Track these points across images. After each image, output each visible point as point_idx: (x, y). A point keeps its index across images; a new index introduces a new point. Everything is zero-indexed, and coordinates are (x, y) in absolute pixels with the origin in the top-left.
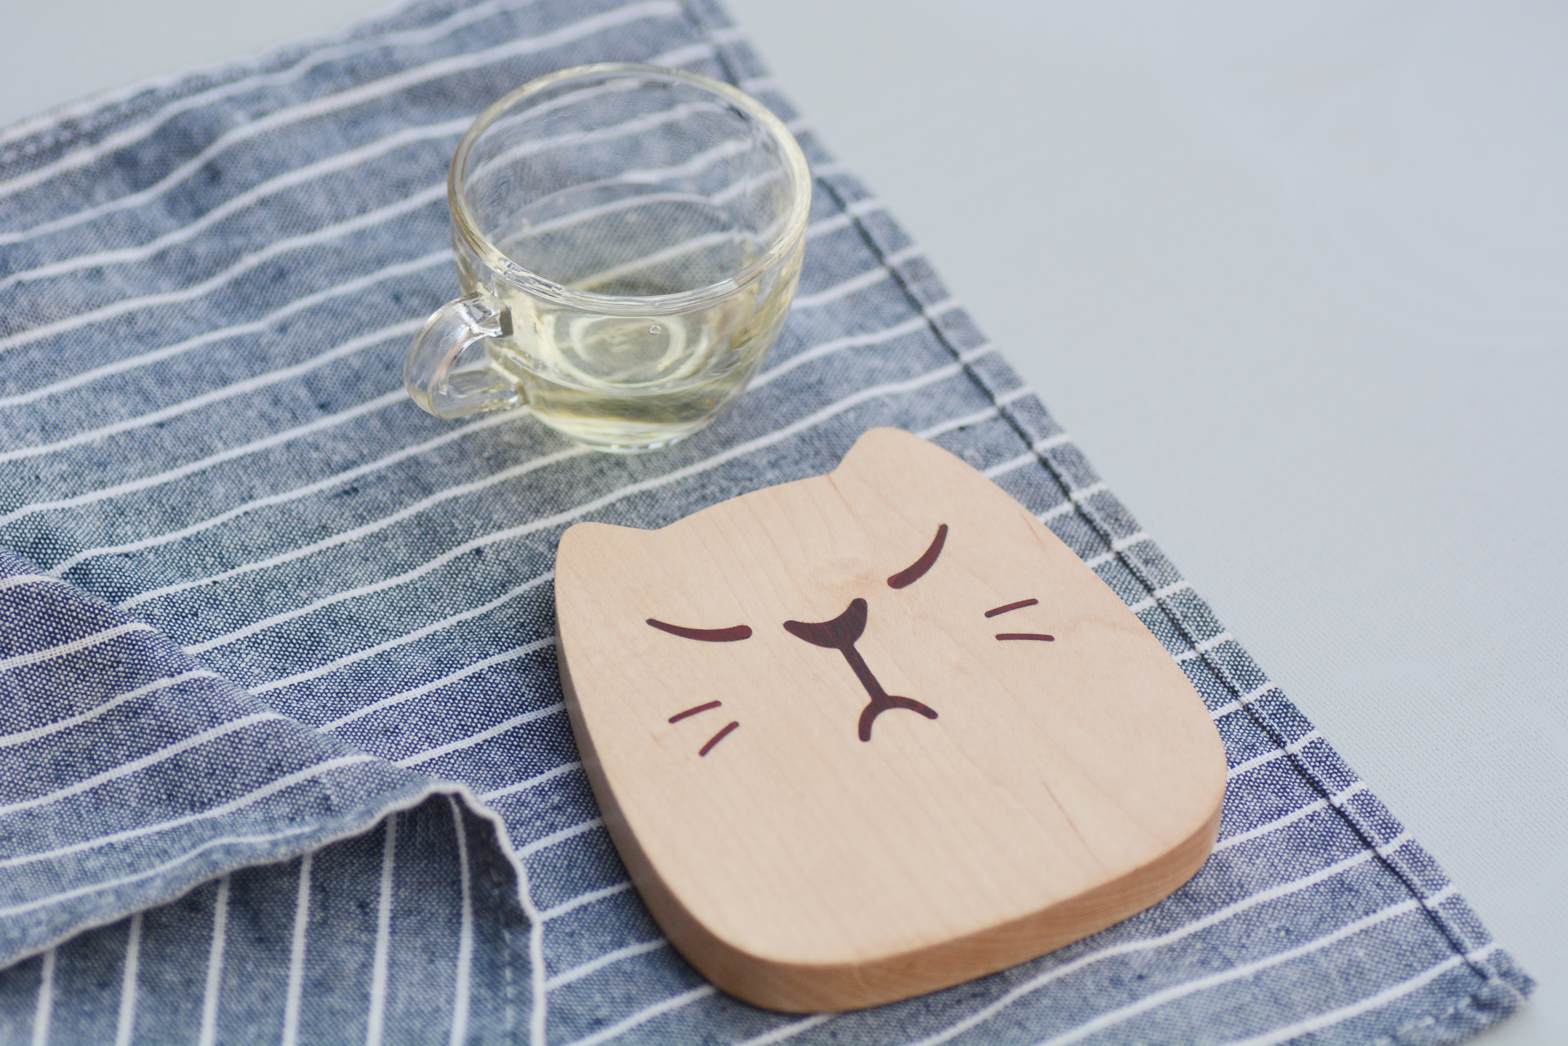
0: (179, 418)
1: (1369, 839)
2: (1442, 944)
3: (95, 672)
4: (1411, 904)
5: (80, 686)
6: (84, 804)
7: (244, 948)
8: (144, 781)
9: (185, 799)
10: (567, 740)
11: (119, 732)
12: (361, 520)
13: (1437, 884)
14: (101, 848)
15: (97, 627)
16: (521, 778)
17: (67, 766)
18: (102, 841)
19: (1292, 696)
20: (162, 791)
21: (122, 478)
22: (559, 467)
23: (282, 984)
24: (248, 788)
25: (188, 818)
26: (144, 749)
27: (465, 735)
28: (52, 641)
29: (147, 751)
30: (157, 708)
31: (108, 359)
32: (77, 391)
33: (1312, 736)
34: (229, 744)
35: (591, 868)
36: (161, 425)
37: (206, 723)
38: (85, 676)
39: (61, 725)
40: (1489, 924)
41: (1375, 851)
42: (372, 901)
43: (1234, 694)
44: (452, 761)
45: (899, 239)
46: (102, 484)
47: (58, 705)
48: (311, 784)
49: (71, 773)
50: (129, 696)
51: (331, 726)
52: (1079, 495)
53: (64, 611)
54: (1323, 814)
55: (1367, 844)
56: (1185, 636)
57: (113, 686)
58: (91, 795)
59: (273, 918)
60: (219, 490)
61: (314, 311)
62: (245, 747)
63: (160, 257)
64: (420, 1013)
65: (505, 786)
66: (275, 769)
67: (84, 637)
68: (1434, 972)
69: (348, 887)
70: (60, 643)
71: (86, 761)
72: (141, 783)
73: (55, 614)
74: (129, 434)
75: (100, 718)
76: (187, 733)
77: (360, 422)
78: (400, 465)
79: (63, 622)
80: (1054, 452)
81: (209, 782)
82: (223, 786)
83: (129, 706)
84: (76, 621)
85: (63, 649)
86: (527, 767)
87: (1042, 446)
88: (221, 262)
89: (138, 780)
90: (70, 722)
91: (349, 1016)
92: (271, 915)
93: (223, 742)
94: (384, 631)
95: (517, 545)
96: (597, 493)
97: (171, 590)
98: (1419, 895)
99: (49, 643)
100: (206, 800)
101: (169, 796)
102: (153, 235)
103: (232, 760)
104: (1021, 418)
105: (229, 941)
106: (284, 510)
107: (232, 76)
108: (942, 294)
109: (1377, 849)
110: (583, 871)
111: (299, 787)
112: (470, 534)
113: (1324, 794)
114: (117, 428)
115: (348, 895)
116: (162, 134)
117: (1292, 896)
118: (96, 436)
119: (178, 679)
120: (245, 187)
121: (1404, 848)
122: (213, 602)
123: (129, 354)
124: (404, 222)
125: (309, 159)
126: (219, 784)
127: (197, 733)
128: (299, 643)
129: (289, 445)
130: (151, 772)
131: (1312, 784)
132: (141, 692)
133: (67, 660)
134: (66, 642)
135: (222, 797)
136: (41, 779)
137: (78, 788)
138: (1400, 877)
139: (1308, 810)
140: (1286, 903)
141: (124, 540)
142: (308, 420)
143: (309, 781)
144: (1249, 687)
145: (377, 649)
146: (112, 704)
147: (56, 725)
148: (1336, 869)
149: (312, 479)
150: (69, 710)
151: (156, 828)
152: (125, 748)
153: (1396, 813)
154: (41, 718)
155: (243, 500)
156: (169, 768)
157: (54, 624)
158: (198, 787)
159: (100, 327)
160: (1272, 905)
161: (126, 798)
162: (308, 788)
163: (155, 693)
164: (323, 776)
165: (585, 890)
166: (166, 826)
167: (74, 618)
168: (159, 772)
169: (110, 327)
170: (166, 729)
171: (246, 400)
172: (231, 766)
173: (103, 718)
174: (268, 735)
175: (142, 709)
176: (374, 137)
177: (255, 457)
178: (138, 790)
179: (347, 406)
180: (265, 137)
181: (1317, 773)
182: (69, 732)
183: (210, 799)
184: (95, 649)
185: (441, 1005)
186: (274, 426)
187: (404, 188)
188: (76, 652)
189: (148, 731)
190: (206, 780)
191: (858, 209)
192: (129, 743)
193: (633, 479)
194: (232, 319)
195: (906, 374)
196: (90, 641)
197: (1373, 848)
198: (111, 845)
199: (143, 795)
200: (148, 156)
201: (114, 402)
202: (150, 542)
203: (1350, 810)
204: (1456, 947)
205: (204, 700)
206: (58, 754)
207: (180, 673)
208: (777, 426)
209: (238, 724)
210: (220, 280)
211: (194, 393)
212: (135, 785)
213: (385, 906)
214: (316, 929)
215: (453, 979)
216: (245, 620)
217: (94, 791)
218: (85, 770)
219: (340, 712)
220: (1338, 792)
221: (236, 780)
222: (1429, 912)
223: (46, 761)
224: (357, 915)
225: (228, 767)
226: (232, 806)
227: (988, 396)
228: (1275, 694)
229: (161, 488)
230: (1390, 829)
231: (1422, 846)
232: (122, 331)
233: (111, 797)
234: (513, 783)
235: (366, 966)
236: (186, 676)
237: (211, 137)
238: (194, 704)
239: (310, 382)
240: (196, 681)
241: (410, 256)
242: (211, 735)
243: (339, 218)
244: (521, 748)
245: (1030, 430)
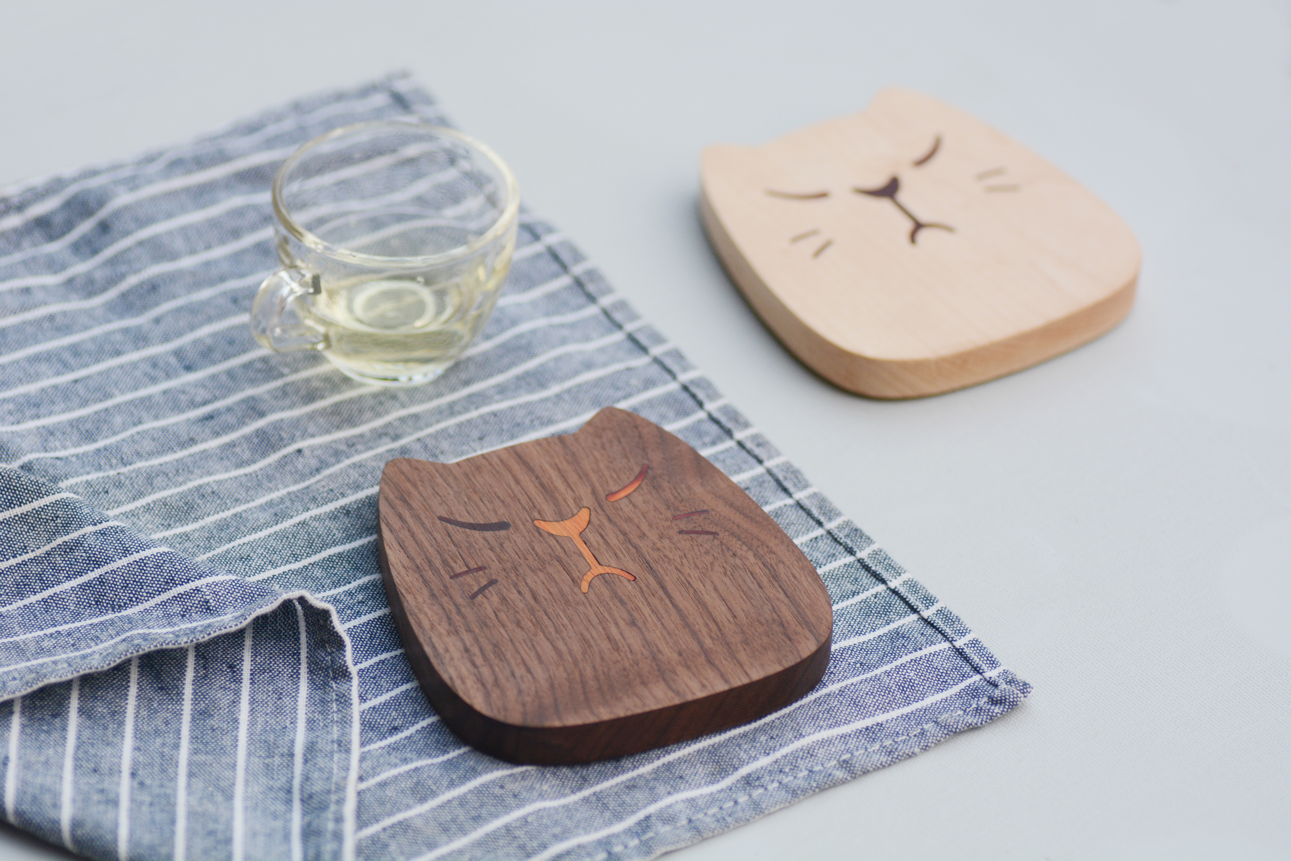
0: (88, 377)
1: (915, 607)
2: (967, 669)
3: (41, 524)
4: (947, 645)
5: (31, 534)
6: (38, 609)
7: (150, 694)
8: (79, 593)
9: (107, 604)
10: (366, 563)
11: (60, 562)
12: (217, 434)
13: (963, 633)
14: (51, 635)
15: (41, 495)
16: (336, 587)
17: (25, 585)
18: (52, 630)
19: (859, 524)
20: (92, 599)
21: (51, 413)
22: (351, 401)
23: (178, 715)
24: (151, 595)
25: (110, 616)
26: (78, 572)
27: (296, 560)
28: (10, 505)
29: (80, 574)
30: (86, 545)
31: (37, 342)
32: (16, 362)
33: (874, 547)
34: (137, 567)
35: (386, 638)
36: (76, 381)
37: (121, 554)
38: (34, 527)
39: (19, 559)
40: (998, 655)
41: (920, 614)
42: (238, 664)
43: (820, 524)
44: (288, 577)
45: (578, 257)
46: (38, 417)
47: (16, 546)
48: (196, 592)
49: (28, 589)
50: (66, 538)
51: (204, 557)
52: (711, 406)
53: (18, 485)
54: (883, 594)
55: (914, 610)
56: (785, 490)
57: (54, 533)
58: (42, 603)
59: (171, 675)
60: (118, 420)
61: (178, 310)
62: (149, 569)
63: (70, 282)
64: (274, 731)
65: (325, 591)
66: (170, 582)
67: (32, 501)
68: (962, 685)
69: (221, 656)
70: (16, 506)
71: (38, 581)
72: (77, 594)
73: (12, 487)
74: (55, 387)
75: (46, 553)
76: (108, 561)
77: (213, 377)
78: (243, 401)
79: (17, 492)
80: (692, 382)
81: (124, 592)
82: (134, 595)
83: (66, 545)
84: (26, 491)
85: (18, 511)
86: (339, 580)
87: (684, 377)
88: (111, 282)
89: (75, 592)
90: (26, 557)
91: (224, 732)
92: (169, 672)
93: (133, 566)
94: (237, 500)
95: (325, 447)
96: (378, 415)
97: (89, 477)
98: (950, 639)
99: (8, 507)
100: (122, 604)
101: (96, 602)
102: (63, 267)
103: (139, 577)
104: (669, 362)
105: (140, 689)
106: (164, 430)
107: (115, 168)
108: (608, 290)
109: (921, 612)
110: (381, 640)
111: (186, 593)
112: (293, 439)
113: (883, 581)
114: (46, 383)
115: (221, 660)
116: (68, 205)
117: (864, 643)
118: (32, 388)
119: (99, 527)
120: (126, 233)
121: (939, 612)
122: (119, 485)
123: (51, 339)
124: (237, 257)
125: (170, 215)
126: (131, 593)
127: (115, 561)
128: (179, 508)
129: (165, 392)
130: (83, 587)
131: (875, 576)
132: (74, 535)
133: (21, 517)
134: (20, 506)
135: (133, 602)
136: (7, 595)
137: (33, 599)
138: (937, 629)
139: (873, 591)
140: (860, 648)
141: (56, 449)
142: (177, 375)
143: (194, 590)
144: (830, 519)
145: (233, 511)
146: (54, 544)
147: (16, 559)
148: (892, 626)
149: (181, 411)
150: (25, 549)
151: (89, 622)
152: (65, 572)
153: (933, 591)
154: (5, 555)
155: (135, 425)
156: (96, 584)
157: (11, 494)
158: (116, 595)
159: (30, 323)
160: (851, 649)
161: (67, 604)
162: (193, 595)
163: (84, 536)
164: (204, 587)
165: (383, 651)
166: (95, 620)
167: (25, 489)
168: (89, 587)
169: (38, 323)
170: (93, 559)
171: (134, 365)
172: (139, 581)
173: (48, 554)
174: (164, 561)
175: (76, 547)
176: (213, 202)
177: (142, 400)
178: (75, 599)
179: (202, 367)
180: (139, 204)
181: (879, 569)
182: (24, 563)
183: (125, 604)
184: (40, 510)
185: (287, 724)
186: (154, 380)
187: (236, 234)
188: (27, 512)
189: (81, 561)
190: (122, 591)
191: (550, 240)
192: (67, 569)
193: (403, 406)
194: (121, 316)
195: (587, 339)
196: (37, 504)
197: (918, 612)
198: (59, 632)
199: (79, 602)
200: (58, 220)
201: (43, 367)
202: (72, 451)
203: (902, 590)
204: (977, 670)
205: (118, 540)
206: (18, 578)
207: (100, 523)
208: (501, 371)
209: (142, 554)
210: (112, 294)
211: (97, 361)
212: (73, 595)
213: (247, 667)
214: (199, 681)
215: (295, 709)
216: (141, 494)
217: (44, 601)
218: (38, 587)
219: (210, 548)
220: (893, 580)
221: (143, 590)
222: (957, 650)
223: (10, 582)
224: (228, 673)
225: (137, 582)
226: (141, 607)
227: (644, 350)
228: (848, 523)
229: (78, 420)
230: (929, 601)
231: (951, 610)
232: (46, 325)
233: (56, 604)
234: (330, 589)
235: (235, 703)
236: (105, 525)
237: (101, 203)
238: (112, 542)
239: (178, 353)
240: (112, 528)
241: (242, 275)
242: (125, 561)
243: (192, 252)
244: (335, 568)
245: (675, 368)
